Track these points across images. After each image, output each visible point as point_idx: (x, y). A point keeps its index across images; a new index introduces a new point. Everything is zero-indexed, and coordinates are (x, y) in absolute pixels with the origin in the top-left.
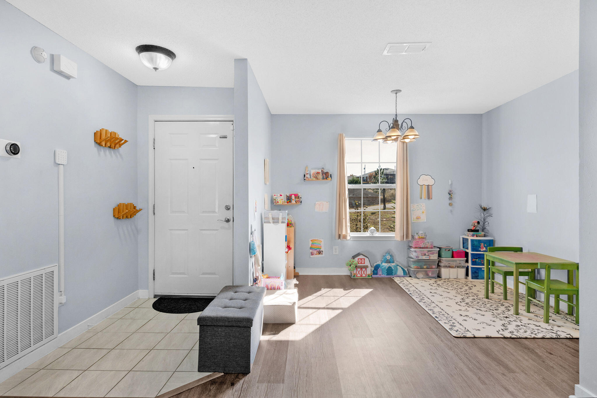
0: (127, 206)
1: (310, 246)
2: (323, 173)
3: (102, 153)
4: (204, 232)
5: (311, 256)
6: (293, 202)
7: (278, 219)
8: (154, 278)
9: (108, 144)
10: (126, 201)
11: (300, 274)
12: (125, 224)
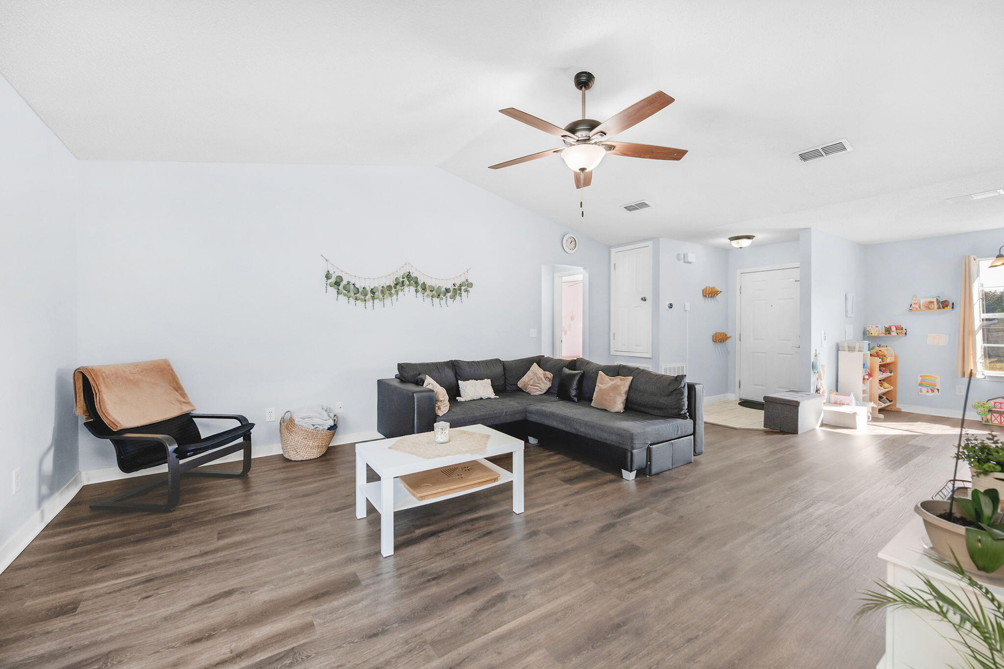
0: (721, 334)
1: (919, 382)
2: (938, 302)
3: (707, 301)
4: (780, 355)
5: (920, 393)
6: (894, 334)
7: (855, 348)
8: (740, 386)
9: (710, 295)
10: (720, 331)
11: (902, 410)
12: (719, 345)
